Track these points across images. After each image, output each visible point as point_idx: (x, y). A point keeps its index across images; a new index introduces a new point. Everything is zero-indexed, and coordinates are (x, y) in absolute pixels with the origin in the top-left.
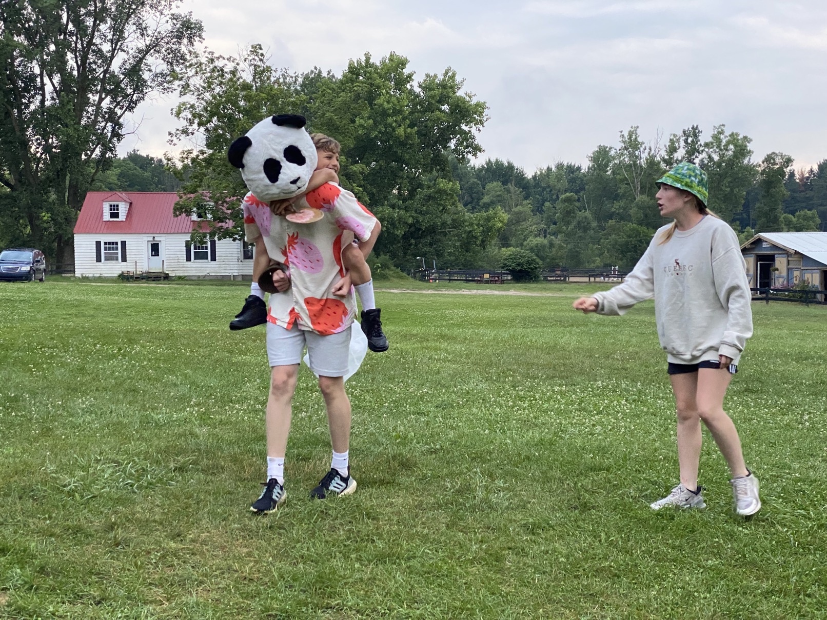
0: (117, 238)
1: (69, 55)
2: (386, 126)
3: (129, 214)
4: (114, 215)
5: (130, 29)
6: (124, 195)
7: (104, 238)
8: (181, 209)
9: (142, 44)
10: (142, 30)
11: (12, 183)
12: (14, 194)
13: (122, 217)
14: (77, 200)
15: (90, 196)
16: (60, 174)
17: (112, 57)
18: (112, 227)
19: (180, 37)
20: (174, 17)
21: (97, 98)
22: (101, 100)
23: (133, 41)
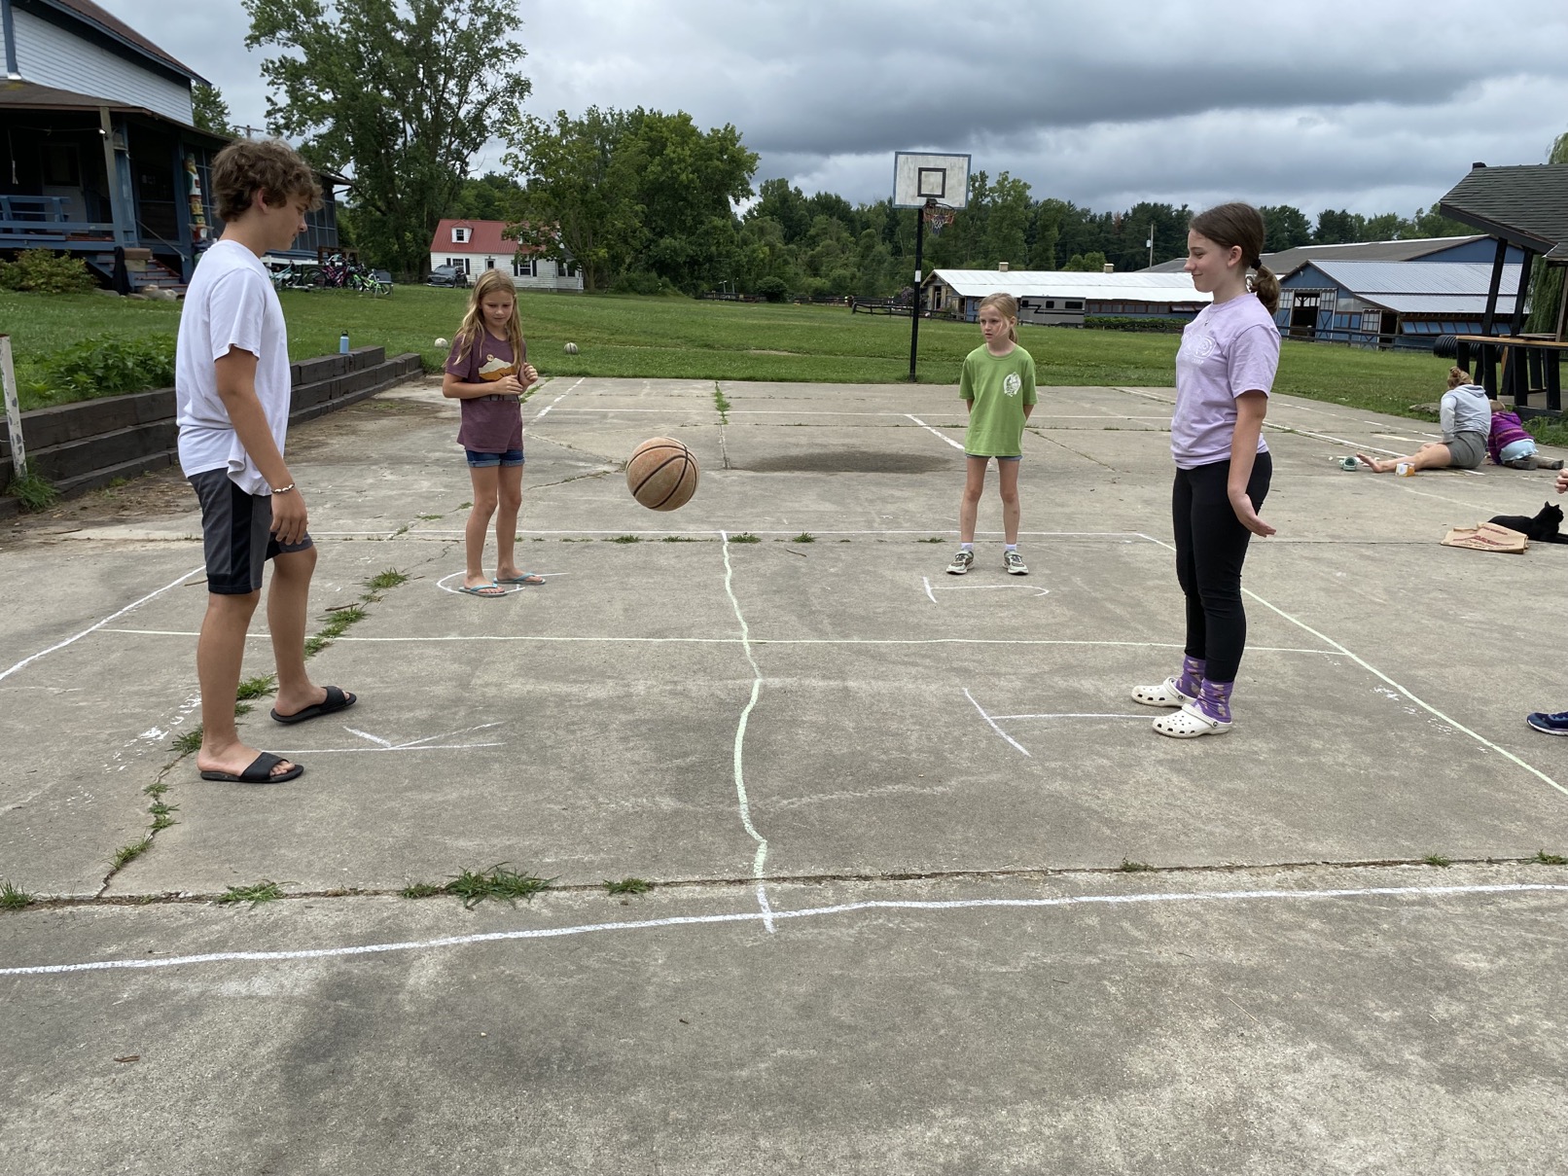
0: (463, 257)
1: (425, 107)
2: (672, 172)
3: (471, 238)
4: (460, 238)
5: (473, 85)
6: (467, 222)
7: (453, 256)
8: (508, 235)
9: (482, 98)
10: (482, 85)
11: (383, 208)
12: (385, 218)
13: (466, 240)
14: (433, 225)
15: (443, 223)
16: (420, 204)
17: (459, 108)
18: (459, 247)
19: (513, 92)
20: (508, 75)
21: (447, 141)
22: (451, 143)
23: (476, 95)
